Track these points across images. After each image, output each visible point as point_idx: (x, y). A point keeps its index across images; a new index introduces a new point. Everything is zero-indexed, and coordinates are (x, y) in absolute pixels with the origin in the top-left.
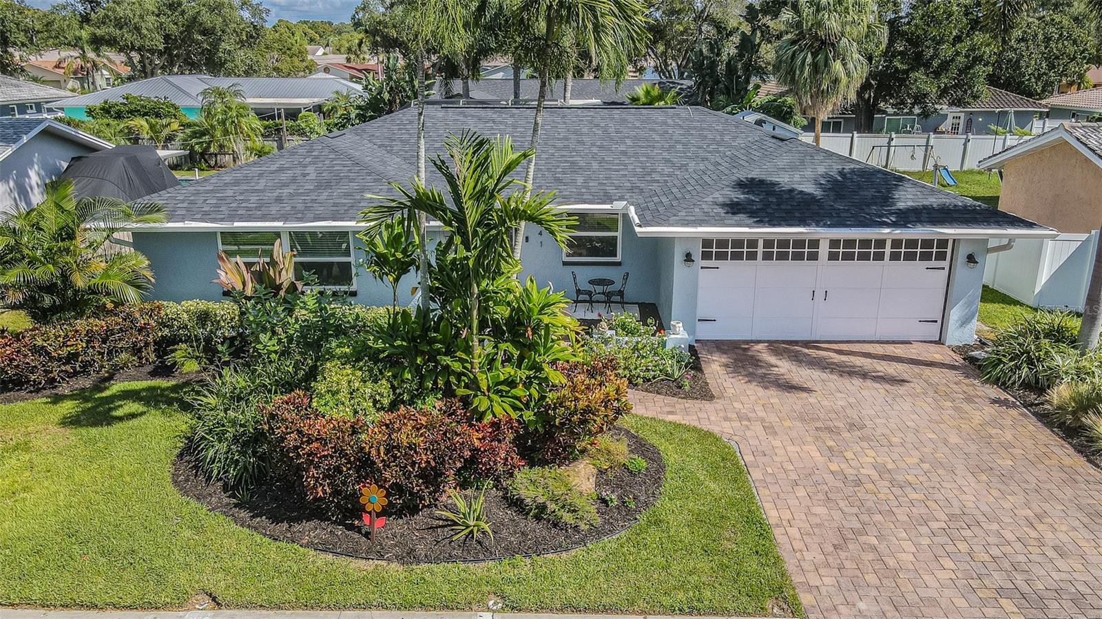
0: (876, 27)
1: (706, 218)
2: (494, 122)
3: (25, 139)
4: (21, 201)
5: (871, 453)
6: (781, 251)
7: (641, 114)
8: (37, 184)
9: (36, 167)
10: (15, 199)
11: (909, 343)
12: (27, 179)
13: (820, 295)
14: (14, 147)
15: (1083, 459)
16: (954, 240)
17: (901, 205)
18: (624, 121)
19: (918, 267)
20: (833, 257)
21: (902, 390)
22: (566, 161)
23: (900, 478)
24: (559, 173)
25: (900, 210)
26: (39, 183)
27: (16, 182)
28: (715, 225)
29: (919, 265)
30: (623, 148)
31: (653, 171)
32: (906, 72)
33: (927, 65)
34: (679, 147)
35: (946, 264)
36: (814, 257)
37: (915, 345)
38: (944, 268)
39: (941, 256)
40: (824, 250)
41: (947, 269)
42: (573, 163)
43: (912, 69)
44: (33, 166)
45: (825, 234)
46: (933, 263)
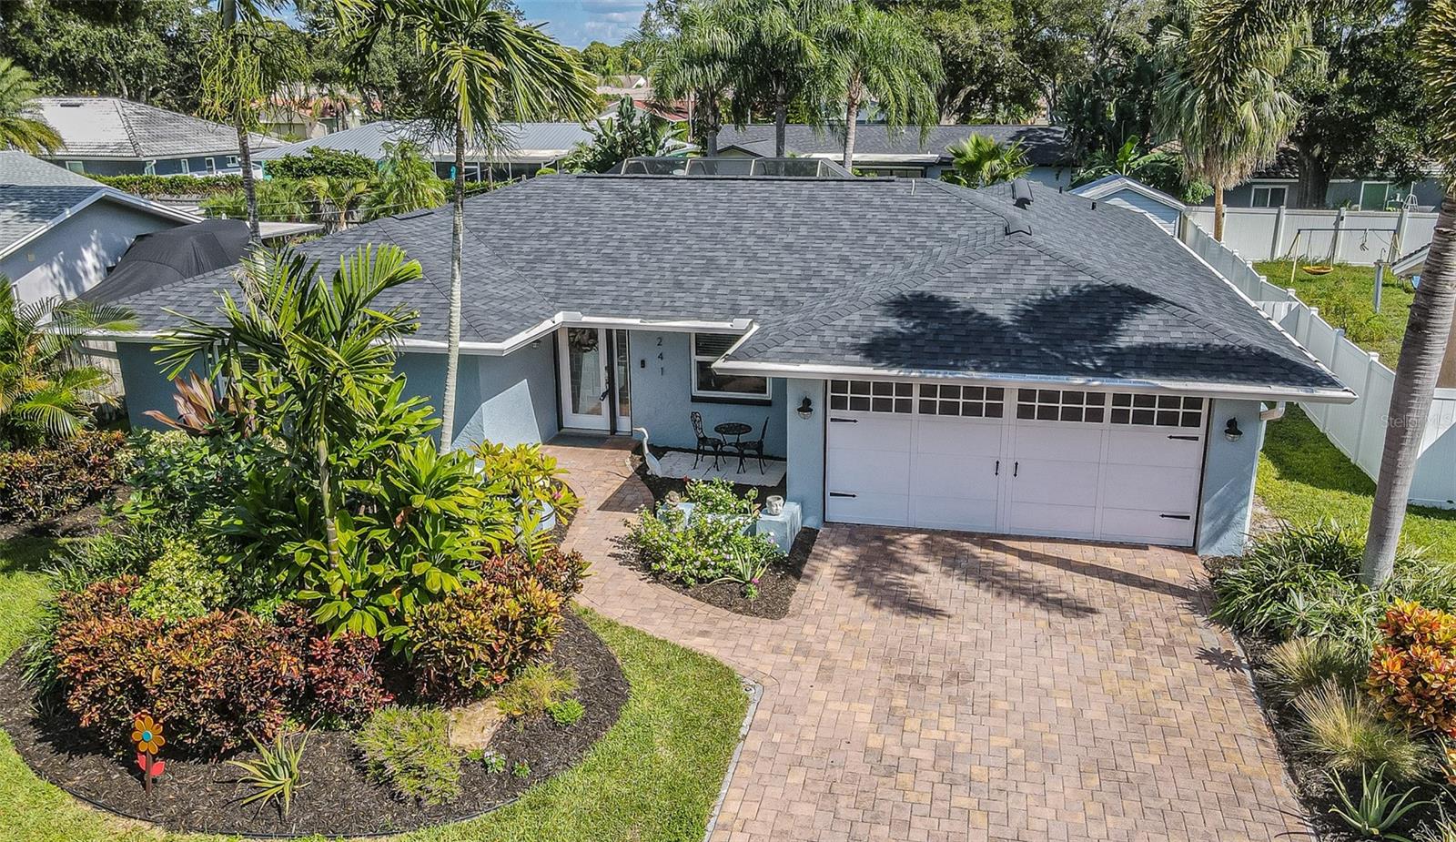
0: (1308, 53)
1: (821, 351)
2: (635, 199)
3: (68, 213)
4: (68, 288)
5: (948, 723)
6: (947, 403)
7: (841, 190)
8: (95, 268)
9: (94, 247)
10: (60, 286)
11: (1145, 547)
12: (79, 263)
13: (1007, 468)
14: (51, 224)
15: (1282, 765)
16: (1211, 399)
17: (1123, 342)
18: (812, 198)
19: (1157, 434)
20: (1024, 413)
21: (1074, 624)
22: (703, 258)
23: (962, 769)
24: (684, 274)
25: (1119, 349)
26: (98, 266)
27: (63, 267)
28: (828, 363)
29: (1157, 432)
30: (790, 239)
31: (817, 274)
32: (1368, 118)
33: (1404, 107)
34: (871, 239)
35: (1199, 431)
36: (995, 411)
37: (1153, 550)
38: (1196, 439)
39: (1192, 420)
40: (1010, 403)
41: (1202, 439)
42: (711, 260)
43: (1378, 114)
44: (89, 245)
45: (1012, 383)
46: (1180, 430)
